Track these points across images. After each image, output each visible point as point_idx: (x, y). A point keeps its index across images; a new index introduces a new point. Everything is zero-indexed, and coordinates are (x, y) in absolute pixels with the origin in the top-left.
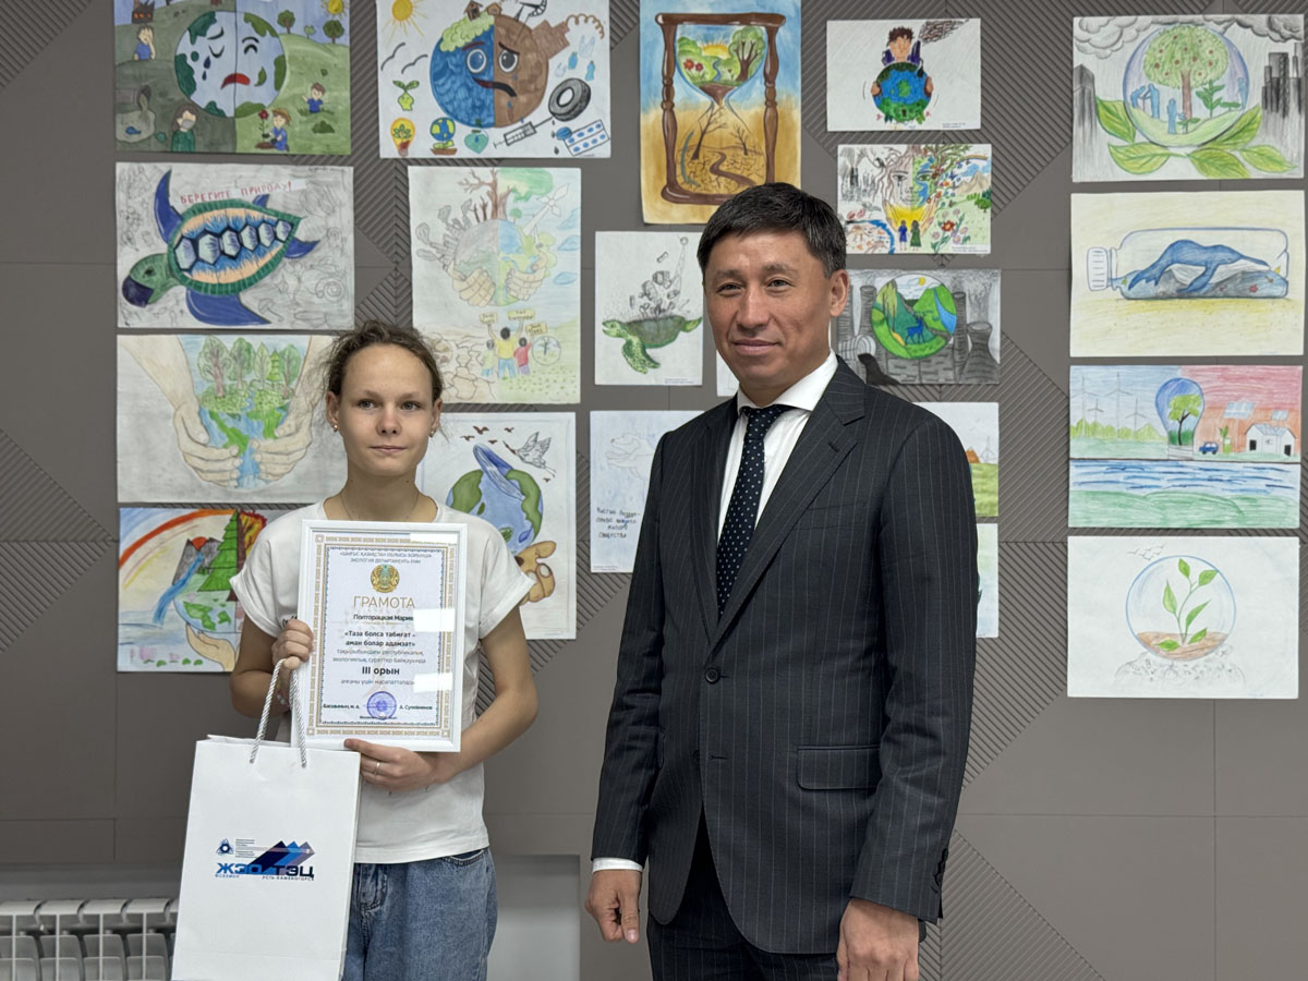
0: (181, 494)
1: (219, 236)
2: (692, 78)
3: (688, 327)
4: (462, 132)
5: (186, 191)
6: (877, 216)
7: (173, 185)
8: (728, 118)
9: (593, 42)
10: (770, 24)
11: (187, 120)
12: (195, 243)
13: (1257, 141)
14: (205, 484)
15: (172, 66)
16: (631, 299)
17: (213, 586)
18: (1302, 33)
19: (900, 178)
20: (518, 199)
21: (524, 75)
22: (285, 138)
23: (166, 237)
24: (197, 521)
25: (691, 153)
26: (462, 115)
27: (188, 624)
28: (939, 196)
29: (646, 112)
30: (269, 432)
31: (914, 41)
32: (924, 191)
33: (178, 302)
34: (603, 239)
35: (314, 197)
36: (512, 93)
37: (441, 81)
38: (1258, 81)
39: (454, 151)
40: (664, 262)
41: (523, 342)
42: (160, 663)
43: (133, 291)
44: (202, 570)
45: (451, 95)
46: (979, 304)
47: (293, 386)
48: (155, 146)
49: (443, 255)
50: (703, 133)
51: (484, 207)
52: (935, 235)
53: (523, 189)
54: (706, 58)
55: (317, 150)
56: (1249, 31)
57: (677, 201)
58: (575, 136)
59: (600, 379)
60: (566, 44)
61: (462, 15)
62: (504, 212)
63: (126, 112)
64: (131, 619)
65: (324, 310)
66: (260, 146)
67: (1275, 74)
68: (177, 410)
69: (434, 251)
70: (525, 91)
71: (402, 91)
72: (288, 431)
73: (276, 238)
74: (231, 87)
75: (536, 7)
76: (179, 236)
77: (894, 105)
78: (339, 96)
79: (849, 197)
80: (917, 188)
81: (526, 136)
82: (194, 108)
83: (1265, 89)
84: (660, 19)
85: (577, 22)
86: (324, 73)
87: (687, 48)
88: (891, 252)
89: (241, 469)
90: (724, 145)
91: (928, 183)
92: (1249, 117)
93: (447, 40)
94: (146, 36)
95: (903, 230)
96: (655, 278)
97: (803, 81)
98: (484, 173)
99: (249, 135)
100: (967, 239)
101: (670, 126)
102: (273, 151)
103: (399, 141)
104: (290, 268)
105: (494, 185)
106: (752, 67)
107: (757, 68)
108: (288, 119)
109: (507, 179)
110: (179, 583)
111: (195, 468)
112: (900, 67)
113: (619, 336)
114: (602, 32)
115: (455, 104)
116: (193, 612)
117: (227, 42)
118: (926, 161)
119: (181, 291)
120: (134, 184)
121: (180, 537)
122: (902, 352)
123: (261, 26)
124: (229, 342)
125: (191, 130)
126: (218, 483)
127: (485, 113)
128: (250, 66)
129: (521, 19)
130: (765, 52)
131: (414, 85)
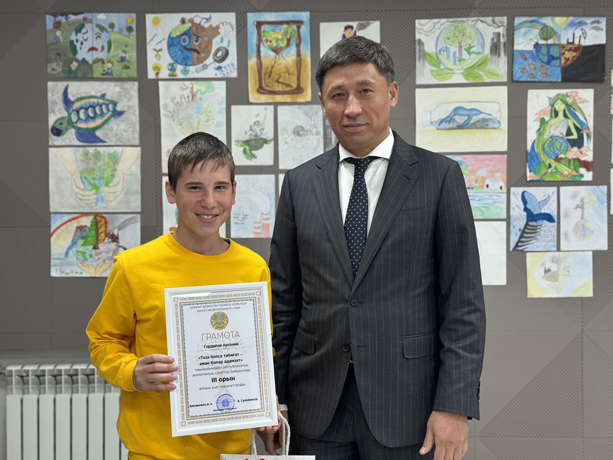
0: (74, 208)
1: (87, 109)
2: (268, 46)
3: (268, 142)
4: (179, 68)
5: (75, 92)
7: (69, 90)
8: (282, 61)
9: (229, 32)
10: (298, 25)
11: (74, 65)
12: (78, 112)
13: (487, 68)
14: (83, 205)
15: (68, 44)
16: (246, 132)
17: (87, 244)
18: (506, 24)
20: (202, 93)
21: (203, 46)
22: (112, 72)
23: (67, 110)
24: (80, 219)
25: (268, 75)
26: (179, 61)
27: (77, 258)
29: (250, 59)
30: (107, 185)
31: (354, 30)
33: (72, 135)
34: (234, 108)
35: (123, 94)
36: (198, 52)
37: (171, 48)
38: (488, 44)
39: (176, 75)
40: (259, 117)
42: (67, 273)
43: (55, 131)
44: (83, 238)
45: (175, 54)
47: (116, 166)
48: (63, 75)
49: (173, 116)
51: (188, 97)
53: (203, 89)
54: (273, 38)
55: (124, 76)
56: (485, 24)
57: (262, 93)
58: (223, 69)
60: (219, 33)
61: (178, 23)
62: (196, 99)
63: (51, 62)
64: (56, 256)
65: (128, 137)
66: (103, 74)
67: (495, 41)
68: (72, 176)
69: (169, 114)
70: (204, 52)
71: (156, 53)
72: (114, 184)
73: (108, 110)
74: (91, 52)
75: (207, 19)
76: (71, 110)
78: (132, 55)
81: (204, 69)
82: (77, 60)
83: (491, 47)
84: (255, 23)
85: (223, 25)
86: (126, 46)
87: (266, 34)
89: (97, 199)
90: (281, 71)
92: (485, 58)
93: (173, 32)
94: (58, 33)
96: (255, 123)
97: (311, 46)
98: (188, 83)
99: (98, 71)
101: (260, 64)
102: (107, 77)
103: (156, 72)
104: (114, 121)
105: (192, 88)
106: (291, 41)
107: (293, 42)
108: (112, 63)
109: (197, 86)
110: (74, 243)
111: (80, 199)
113: (241, 146)
114: (233, 29)
115: (177, 57)
116: (80, 254)
117: (89, 35)
119: (73, 131)
120: (55, 90)
121: (74, 225)
123: (102, 29)
124: (91, 150)
125: (76, 69)
126: (88, 204)
127: (188, 61)
128: (98, 44)
129: (202, 24)
130: (296, 35)
131: (161, 50)
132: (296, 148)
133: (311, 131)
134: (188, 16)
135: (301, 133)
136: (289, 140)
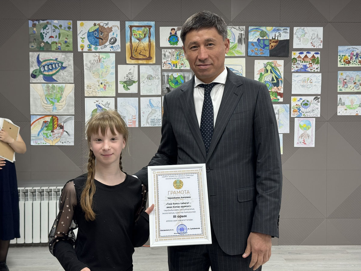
0: (42, 113)
1: (48, 66)
2: (135, 37)
3: (135, 82)
4: (93, 47)
5: (42, 57)
6: (169, 62)
7: (40, 56)
8: (142, 44)
9: (117, 30)
10: (149, 27)
11: (42, 44)
12: (44, 67)
13: (237, 49)
14: (46, 111)
15: (40, 35)
16: (125, 77)
17: (48, 130)
18: (245, 30)
19: (173, 55)
20: (104, 59)
21: (104, 36)
22: (60, 48)
23: (39, 66)
24: (45, 118)
25: (135, 51)
26: (93, 44)
27: (44, 136)
28: (180, 59)
29: (127, 43)
30: (58, 102)
31: (175, 31)
32: (178, 58)
33: (41, 78)
34: (119, 66)
35: (66, 58)
36: (102, 40)
37: (89, 37)
38: (237, 38)
39: (92, 50)
40: (131, 70)
41: (105, 85)
42: (39, 144)
43: (33, 76)
44: (46, 127)
45: (91, 40)
46: (188, 78)
47: (62, 93)
48: (37, 49)
49: (90, 69)
50: (137, 47)
51: (97, 60)
52: (180, 66)
53: (104, 57)
54: (138, 33)
55: (66, 50)
56: (235, 29)
57: (133, 59)
58: (114, 47)
59: (119, 92)
60: (112, 31)
61: (93, 25)
62: (101, 61)
63: (31, 43)
64: (33, 136)
65: (68, 79)
66: (56, 49)
67: (240, 37)
68: (41, 97)
69: (88, 68)
70: (105, 39)
71: (82, 39)
72: (62, 101)
73: (59, 66)
74: (50, 38)
75: (106, 24)
76: (41, 66)
77: (172, 42)
78: (70, 40)
79: (164, 59)
80: (176, 57)
81: (105, 47)
82: (44, 42)
83: (238, 40)
84: (129, 26)
85: (114, 27)
86: (68, 36)
87: (134, 32)
88: (172, 69)
89: (53, 108)
90: (141, 49)
91: (178, 56)
92: (235, 45)
93: (90, 30)
94: (35, 29)
95: (174, 65)
96: (129, 73)
97: (155, 38)
98: (97, 54)
99: (54, 47)
100: (185, 67)
101: (131, 46)
102: (58, 50)
103: (82, 48)
104: (62, 71)
105: (99, 56)
106: (146, 35)
107: (147, 35)
108: (61, 44)
109: (102, 55)
110: (42, 129)
111: (45, 108)
112: (173, 35)
113: (122, 84)
114: (119, 29)
115: (92, 41)
116: (45, 134)
117: (50, 30)
118: (178, 52)
119: (42, 76)
120: (33, 56)
121: (42, 121)
122: (174, 87)
123: (56, 27)
124: (51, 85)
125: (43, 46)
126: (49, 111)
127: (97, 43)
128: (54, 35)
129: (104, 26)
130: (148, 32)
131: (84, 38)
132: (148, 85)
133: (155, 78)
134: (97, 22)
135: (151, 78)
136: (145, 81)
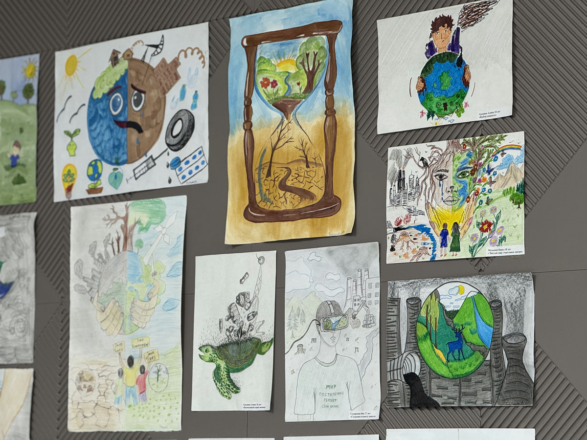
2: (268, 95)
3: (264, 350)
4: (107, 169)
6: (423, 220)
8: (295, 131)
9: (197, 72)
10: (331, 32)
16: (221, 323)
19: (441, 177)
20: (141, 229)
21: (148, 113)
25: (266, 171)
26: (107, 155)
28: (477, 194)
29: (233, 134)
31: (454, 28)
32: (464, 189)
34: (203, 263)
35: (10, 242)
36: (140, 130)
37: (94, 126)
39: (101, 190)
40: (246, 282)
41: (142, 370)
46: (515, 313)
50: (274, 149)
51: (118, 240)
52: (473, 237)
53: (145, 220)
54: (279, 74)
55: (15, 200)
57: (255, 220)
58: (183, 165)
59: (195, 407)
60: (178, 77)
61: (107, 63)
62: (132, 244)
65: (14, 345)
69: (85, 285)
70: (150, 127)
71: (69, 139)
75: (156, 46)
77: (436, 100)
78: (29, 151)
79: (396, 203)
80: (458, 187)
81: (149, 169)
84: (245, 42)
85: (186, 55)
86: (21, 131)
87: (265, 66)
90: (290, 160)
91: (467, 180)
93: (97, 88)
95: (444, 234)
98: (120, 206)
100: (503, 239)
103: (66, 185)
105: (127, 219)
106: (316, 78)
107: (320, 78)
109: (137, 211)
112: (442, 58)
113: (212, 361)
115: (103, 145)
118: (464, 157)
122: (443, 371)
127: (121, 151)
129: (147, 60)
130: (326, 61)
131: (77, 132)
132: (321, 363)
133: (354, 317)
134: (122, 44)
135: (333, 320)
136: (307, 341)
